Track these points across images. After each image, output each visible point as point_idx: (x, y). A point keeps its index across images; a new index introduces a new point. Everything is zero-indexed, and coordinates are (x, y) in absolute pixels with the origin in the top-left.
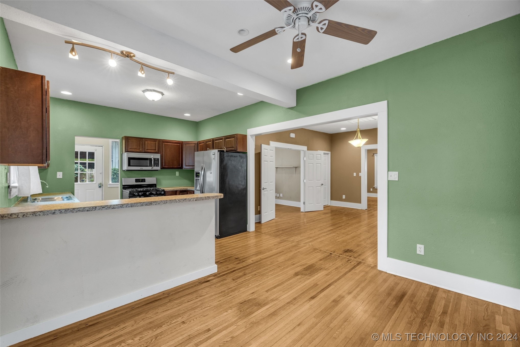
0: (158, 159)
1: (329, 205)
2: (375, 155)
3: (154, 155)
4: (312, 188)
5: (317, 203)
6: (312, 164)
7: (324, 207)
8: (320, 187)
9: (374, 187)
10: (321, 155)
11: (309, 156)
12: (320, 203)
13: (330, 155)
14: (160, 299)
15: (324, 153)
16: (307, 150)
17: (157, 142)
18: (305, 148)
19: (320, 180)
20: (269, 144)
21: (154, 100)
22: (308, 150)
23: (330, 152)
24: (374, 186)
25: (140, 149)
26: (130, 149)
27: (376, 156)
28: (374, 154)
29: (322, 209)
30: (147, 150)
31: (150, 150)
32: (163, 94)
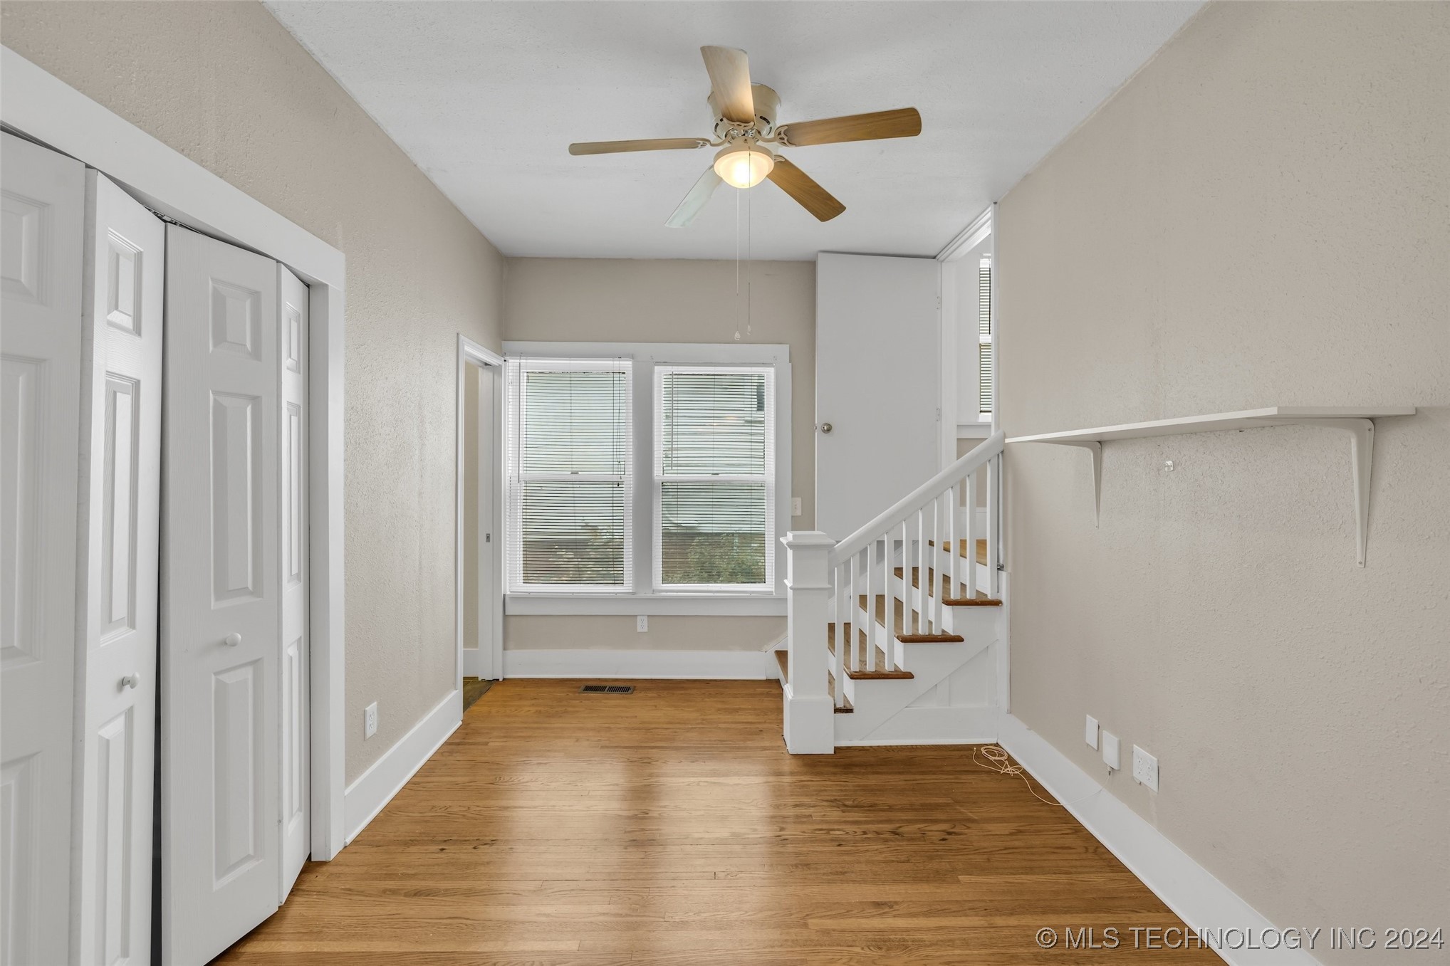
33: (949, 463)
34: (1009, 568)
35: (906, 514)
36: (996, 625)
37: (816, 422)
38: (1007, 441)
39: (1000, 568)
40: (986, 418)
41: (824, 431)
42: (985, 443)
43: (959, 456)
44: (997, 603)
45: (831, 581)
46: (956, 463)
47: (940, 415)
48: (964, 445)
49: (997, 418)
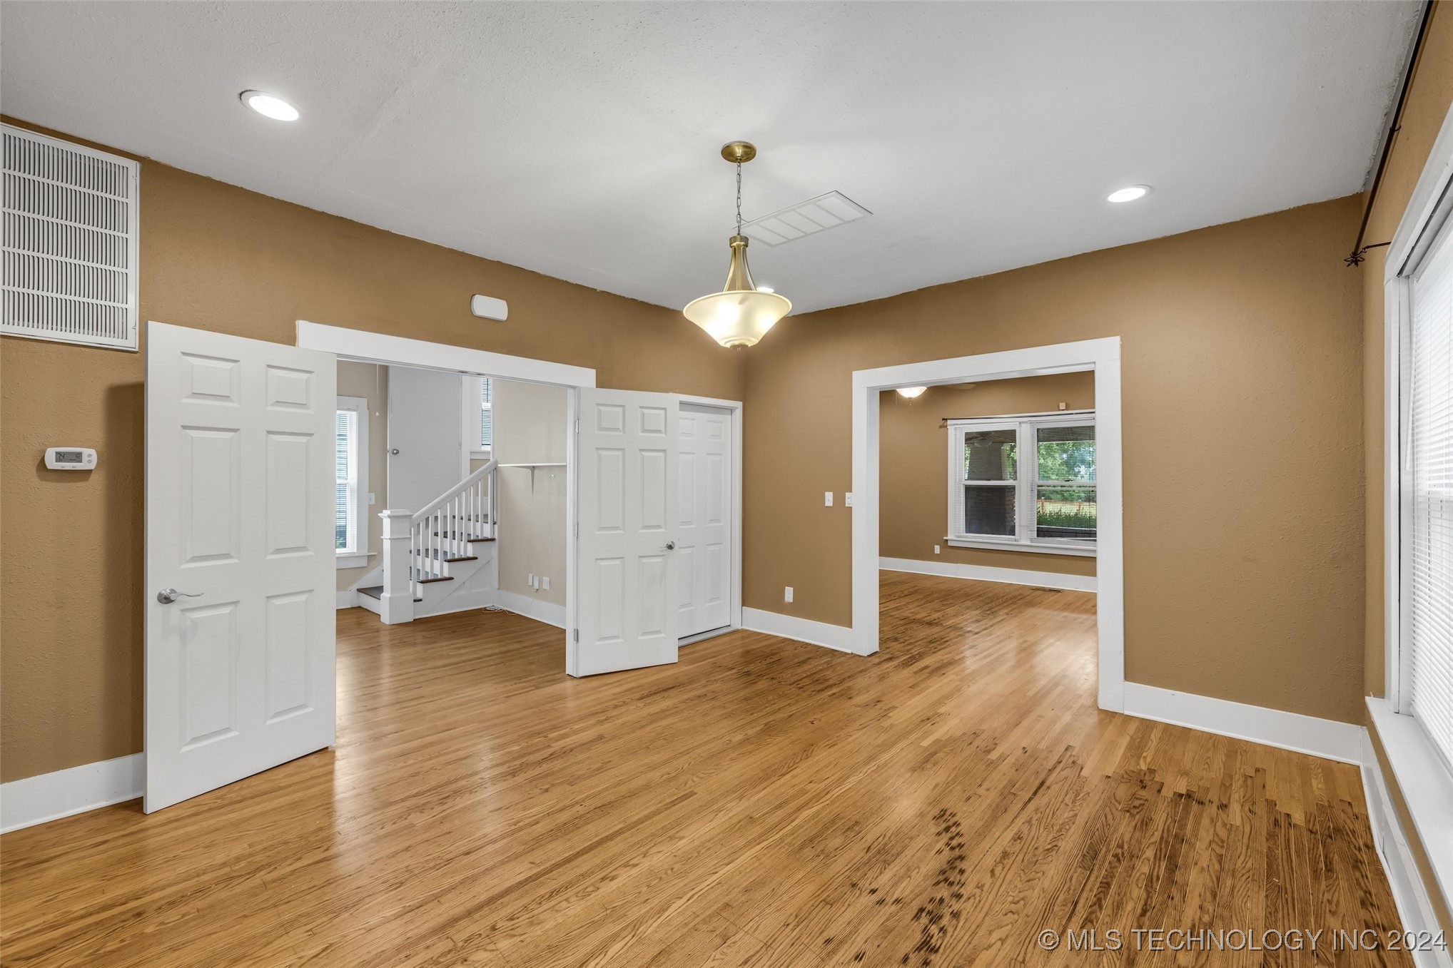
1: (737, 625)
2: (951, 425)
4: (618, 562)
5: (645, 634)
6: (620, 453)
7: (680, 648)
8: (659, 560)
9: (947, 540)
10: (665, 409)
11: (600, 411)
12: (659, 632)
13: (738, 414)
15: (681, 403)
16: (598, 386)
18: (585, 377)
19: (659, 527)
20: (291, 340)
22: (600, 384)
23: (739, 404)
24: (945, 538)
27: (953, 427)
28: (945, 420)
29: (674, 658)
33: (466, 477)
34: (499, 523)
35: (441, 505)
36: (494, 549)
37: (388, 448)
38: (499, 465)
39: (495, 523)
40: (488, 448)
41: (393, 453)
42: (488, 464)
43: (471, 473)
44: (493, 540)
45: (411, 535)
46: (469, 477)
47: (461, 446)
48: (475, 463)
49: (493, 449)
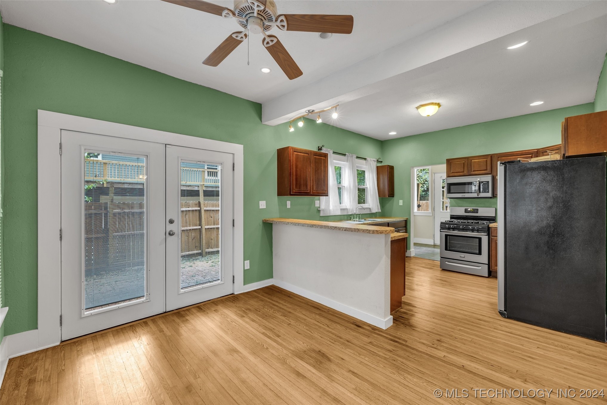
0: (488, 182)
3: (481, 177)
14: (320, 309)
17: (488, 159)
21: (429, 116)
25: (463, 172)
26: (452, 173)
30: (473, 171)
31: (478, 171)
32: (439, 105)
